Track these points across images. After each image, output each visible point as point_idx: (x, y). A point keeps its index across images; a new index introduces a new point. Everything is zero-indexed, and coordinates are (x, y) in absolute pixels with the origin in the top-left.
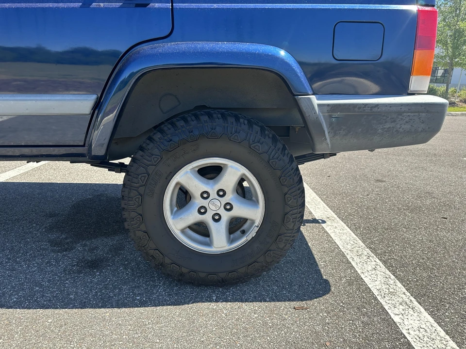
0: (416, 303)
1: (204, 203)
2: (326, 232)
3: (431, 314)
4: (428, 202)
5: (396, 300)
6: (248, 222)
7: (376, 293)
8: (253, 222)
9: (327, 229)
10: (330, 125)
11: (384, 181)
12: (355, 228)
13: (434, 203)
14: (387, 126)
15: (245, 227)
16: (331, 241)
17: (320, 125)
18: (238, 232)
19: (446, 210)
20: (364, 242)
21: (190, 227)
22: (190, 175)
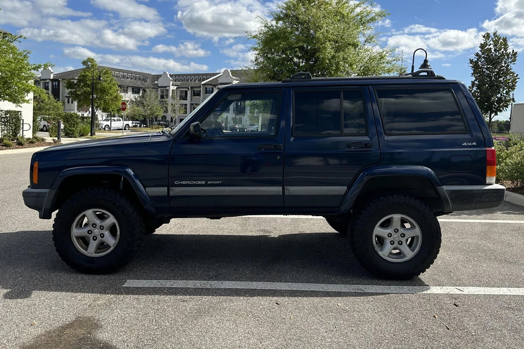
10: (451, 199)
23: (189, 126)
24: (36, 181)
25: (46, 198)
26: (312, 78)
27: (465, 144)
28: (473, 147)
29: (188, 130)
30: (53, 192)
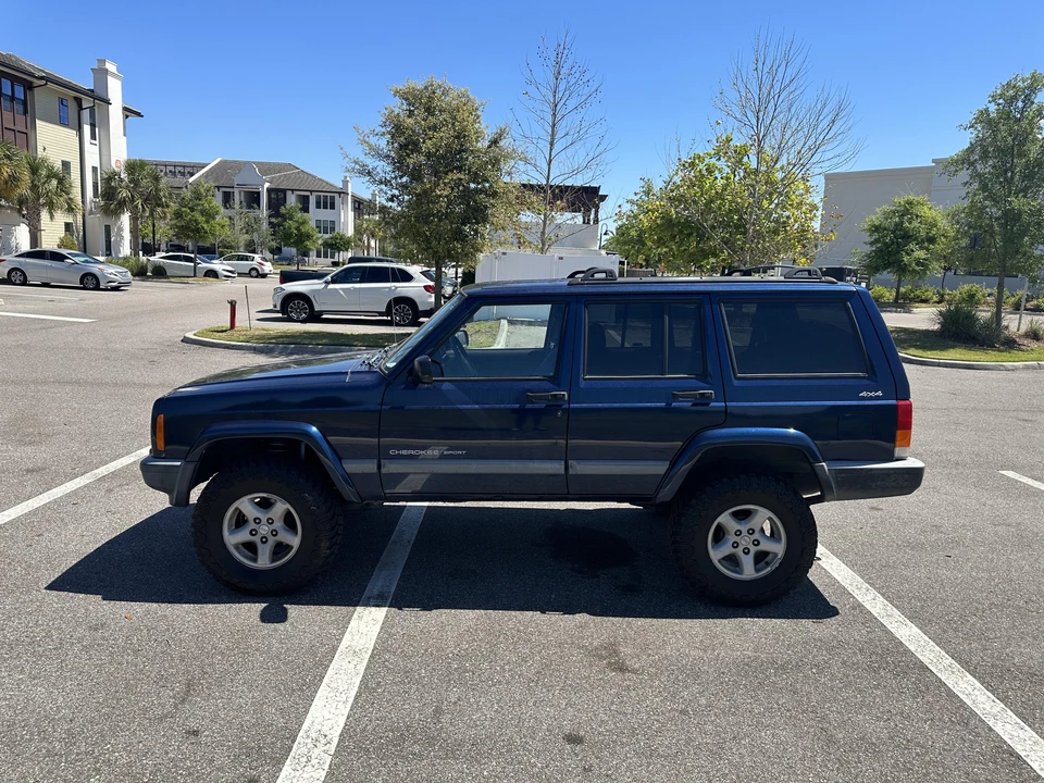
0: (908, 621)
1: (737, 539)
2: (822, 568)
3: (920, 629)
4: (934, 537)
5: (892, 619)
6: (771, 556)
7: (876, 615)
8: (776, 555)
9: (824, 566)
10: (837, 483)
11: (881, 509)
12: (851, 565)
13: (939, 539)
14: (879, 483)
15: (768, 559)
16: (830, 576)
17: (830, 483)
18: (763, 563)
19: (953, 548)
20: (862, 578)
21: (723, 559)
22: (729, 518)
23: (413, 360)
24: (161, 445)
25: (179, 475)
26: (620, 280)
27: (864, 394)
28: (877, 398)
29: (410, 366)
30: (191, 467)
